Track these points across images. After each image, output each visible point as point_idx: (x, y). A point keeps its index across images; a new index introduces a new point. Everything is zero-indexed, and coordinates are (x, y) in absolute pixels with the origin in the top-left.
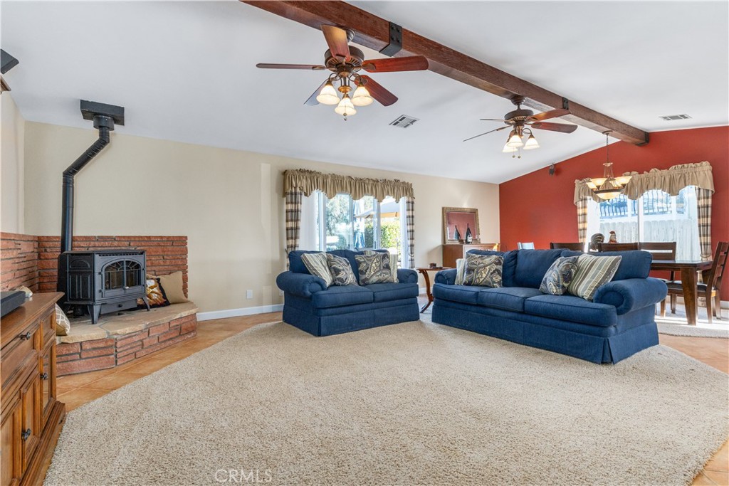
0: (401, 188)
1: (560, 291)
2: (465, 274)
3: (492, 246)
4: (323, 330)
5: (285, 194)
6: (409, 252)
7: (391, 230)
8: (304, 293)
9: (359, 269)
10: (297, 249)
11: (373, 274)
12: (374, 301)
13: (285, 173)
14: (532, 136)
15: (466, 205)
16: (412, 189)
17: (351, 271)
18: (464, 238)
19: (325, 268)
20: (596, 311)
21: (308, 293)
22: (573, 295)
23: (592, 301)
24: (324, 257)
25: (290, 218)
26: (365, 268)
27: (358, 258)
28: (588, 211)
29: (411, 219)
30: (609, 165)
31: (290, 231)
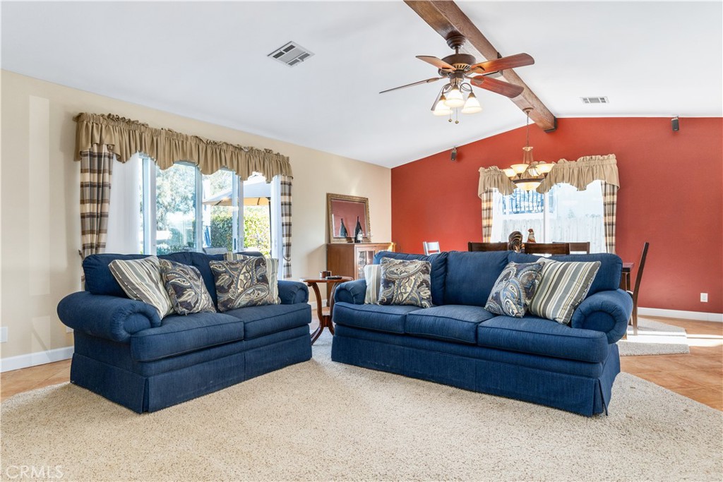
0: (274, 163)
1: (522, 311)
2: (382, 288)
3: (386, 246)
4: (153, 401)
5: (79, 155)
6: (285, 253)
7: (249, 223)
8: (115, 336)
9: (217, 284)
10: (101, 251)
11: (241, 292)
12: (245, 338)
13: (79, 118)
14: (472, 95)
15: (354, 192)
16: (289, 165)
17: (204, 289)
18: (353, 235)
19: (157, 284)
20: (585, 341)
21: (123, 334)
22: (540, 317)
23: (569, 325)
24: (154, 265)
25: (88, 197)
26: (228, 283)
27: (214, 265)
28: (493, 204)
29: (288, 207)
30: (529, 149)
31: (88, 220)
